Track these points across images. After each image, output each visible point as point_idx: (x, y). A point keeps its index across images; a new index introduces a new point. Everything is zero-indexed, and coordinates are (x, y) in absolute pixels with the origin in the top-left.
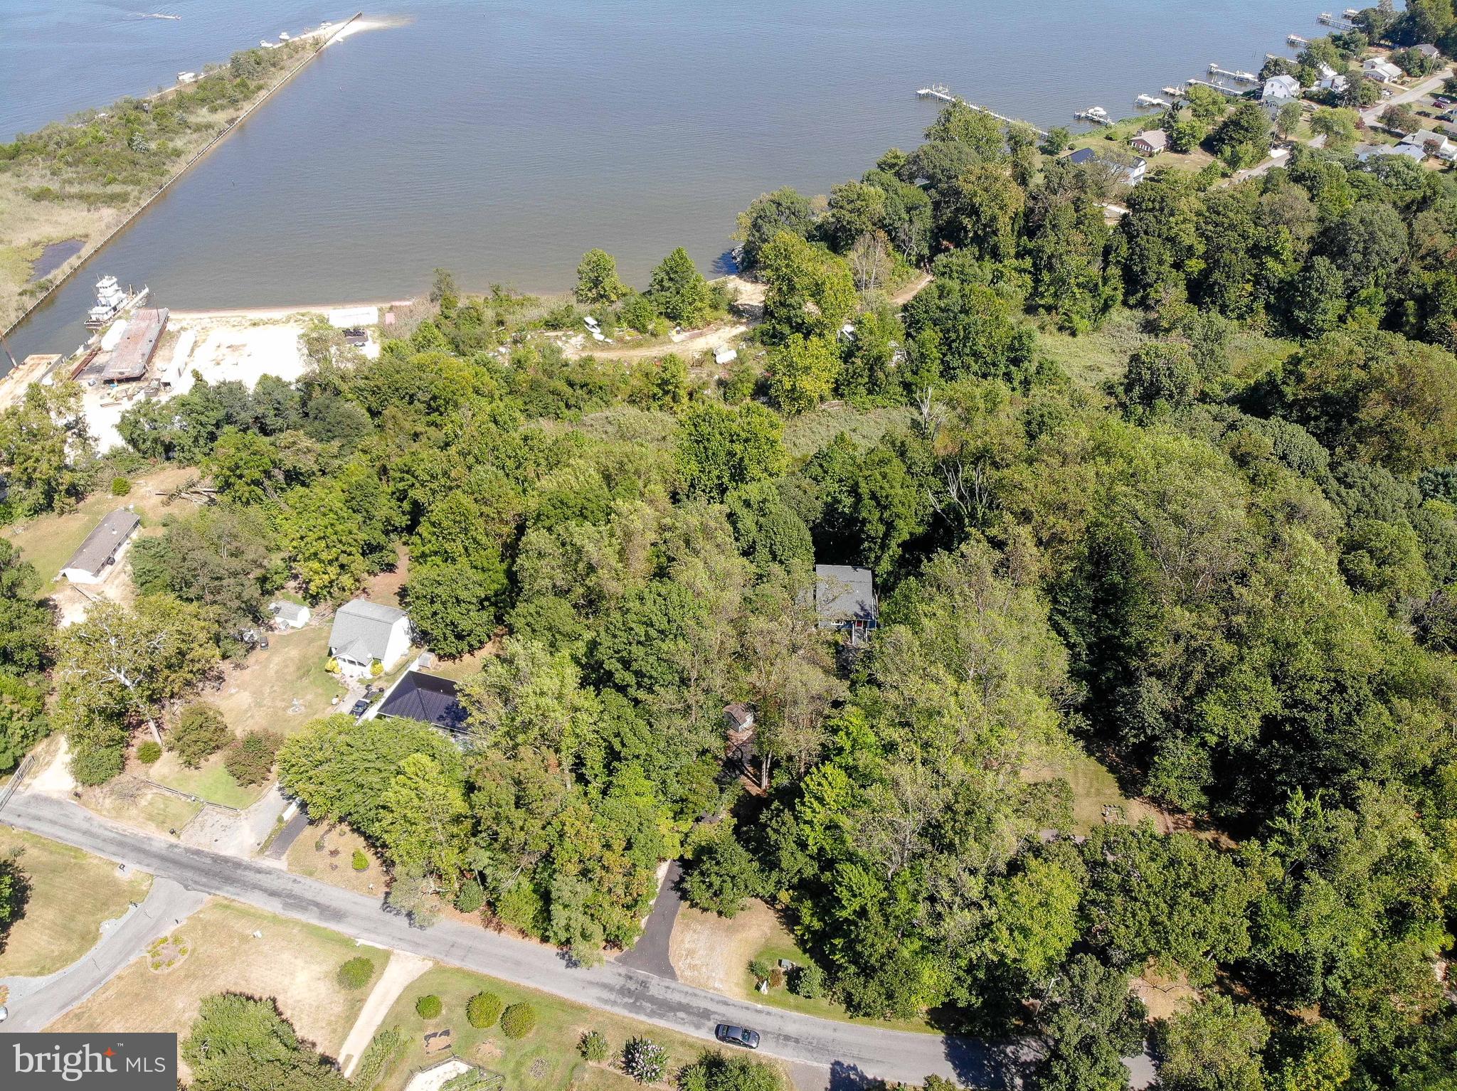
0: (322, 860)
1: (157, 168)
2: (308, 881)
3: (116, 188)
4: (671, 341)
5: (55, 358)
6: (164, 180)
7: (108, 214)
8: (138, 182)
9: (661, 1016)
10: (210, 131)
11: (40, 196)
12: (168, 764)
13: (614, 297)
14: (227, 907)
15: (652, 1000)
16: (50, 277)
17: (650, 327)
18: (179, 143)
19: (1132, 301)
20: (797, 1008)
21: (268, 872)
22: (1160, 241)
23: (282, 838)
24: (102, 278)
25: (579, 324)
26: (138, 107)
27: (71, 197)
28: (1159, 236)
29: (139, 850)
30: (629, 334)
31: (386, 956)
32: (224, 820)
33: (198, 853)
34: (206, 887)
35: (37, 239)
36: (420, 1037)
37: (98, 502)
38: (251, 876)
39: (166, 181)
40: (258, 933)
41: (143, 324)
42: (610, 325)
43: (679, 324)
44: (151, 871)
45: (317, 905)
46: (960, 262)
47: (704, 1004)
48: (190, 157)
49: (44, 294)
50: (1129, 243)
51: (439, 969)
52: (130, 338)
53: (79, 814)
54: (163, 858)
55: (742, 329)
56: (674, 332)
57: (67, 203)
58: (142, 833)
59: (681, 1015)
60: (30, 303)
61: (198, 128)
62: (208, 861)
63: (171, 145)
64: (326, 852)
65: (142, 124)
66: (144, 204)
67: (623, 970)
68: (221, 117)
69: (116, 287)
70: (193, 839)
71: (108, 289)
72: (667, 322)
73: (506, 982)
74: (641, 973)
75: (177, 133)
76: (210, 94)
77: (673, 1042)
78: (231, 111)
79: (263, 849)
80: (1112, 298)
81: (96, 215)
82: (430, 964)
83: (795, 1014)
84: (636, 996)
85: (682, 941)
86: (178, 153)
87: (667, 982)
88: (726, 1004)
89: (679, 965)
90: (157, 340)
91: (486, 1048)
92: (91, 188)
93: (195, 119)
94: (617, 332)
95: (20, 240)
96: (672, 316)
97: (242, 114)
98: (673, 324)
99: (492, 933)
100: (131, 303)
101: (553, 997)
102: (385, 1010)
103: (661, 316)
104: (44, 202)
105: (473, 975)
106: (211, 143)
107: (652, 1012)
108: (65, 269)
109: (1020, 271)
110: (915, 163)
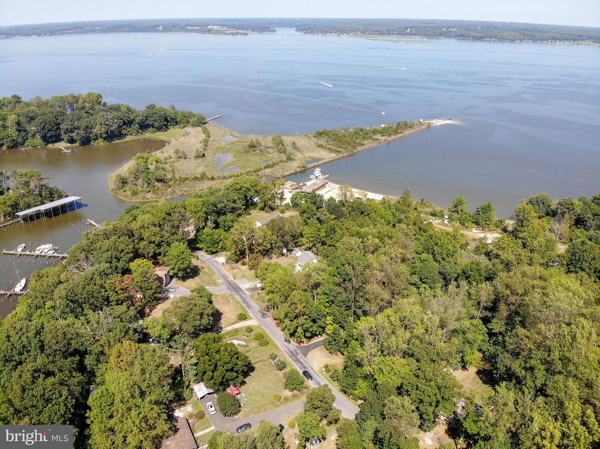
0: (257, 297)
1: (354, 147)
2: (251, 299)
3: (340, 149)
5: (294, 183)
7: (333, 155)
8: (346, 149)
9: (295, 361)
10: (377, 141)
11: (319, 146)
12: (245, 268)
13: (460, 212)
14: (231, 295)
15: (296, 358)
16: (308, 166)
17: (466, 224)
20: (328, 380)
21: (245, 294)
23: (254, 289)
25: (442, 217)
26: (362, 130)
27: (327, 148)
29: (225, 278)
30: (457, 224)
31: (251, 318)
32: (246, 281)
33: (235, 284)
34: (231, 290)
35: (312, 156)
36: (242, 334)
37: (275, 213)
38: (241, 292)
39: (355, 151)
40: (232, 302)
41: (320, 182)
42: (453, 220)
43: (478, 227)
44: (224, 283)
45: (248, 303)
47: (307, 366)
48: (365, 147)
49: (303, 169)
53: (220, 267)
54: (228, 282)
55: (501, 235)
57: (325, 149)
58: (228, 275)
59: (299, 364)
60: (298, 170)
61: (374, 139)
62: (236, 286)
63: (363, 142)
64: (259, 296)
65: (359, 135)
66: (344, 155)
67: (295, 349)
68: (384, 138)
69: (320, 171)
70: (238, 282)
71: (317, 172)
73: (269, 336)
74: (299, 351)
75: (367, 139)
76: (383, 132)
78: (387, 137)
79: (248, 289)
81: (330, 154)
82: (258, 325)
83: (326, 381)
84: (293, 355)
85: (315, 352)
86: (363, 145)
87: (303, 357)
88: (312, 369)
89: (310, 355)
90: (321, 187)
91: (252, 344)
92: (334, 148)
93: (375, 137)
94: (454, 223)
95: (307, 155)
96: (477, 223)
97: (390, 139)
98: (476, 226)
99: (276, 326)
100: (322, 177)
101: (276, 344)
102: (240, 326)
103: (473, 222)
104: (320, 148)
105: (264, 331)
106: (375, 144)
107: (294, 360)
108: (313, 165)
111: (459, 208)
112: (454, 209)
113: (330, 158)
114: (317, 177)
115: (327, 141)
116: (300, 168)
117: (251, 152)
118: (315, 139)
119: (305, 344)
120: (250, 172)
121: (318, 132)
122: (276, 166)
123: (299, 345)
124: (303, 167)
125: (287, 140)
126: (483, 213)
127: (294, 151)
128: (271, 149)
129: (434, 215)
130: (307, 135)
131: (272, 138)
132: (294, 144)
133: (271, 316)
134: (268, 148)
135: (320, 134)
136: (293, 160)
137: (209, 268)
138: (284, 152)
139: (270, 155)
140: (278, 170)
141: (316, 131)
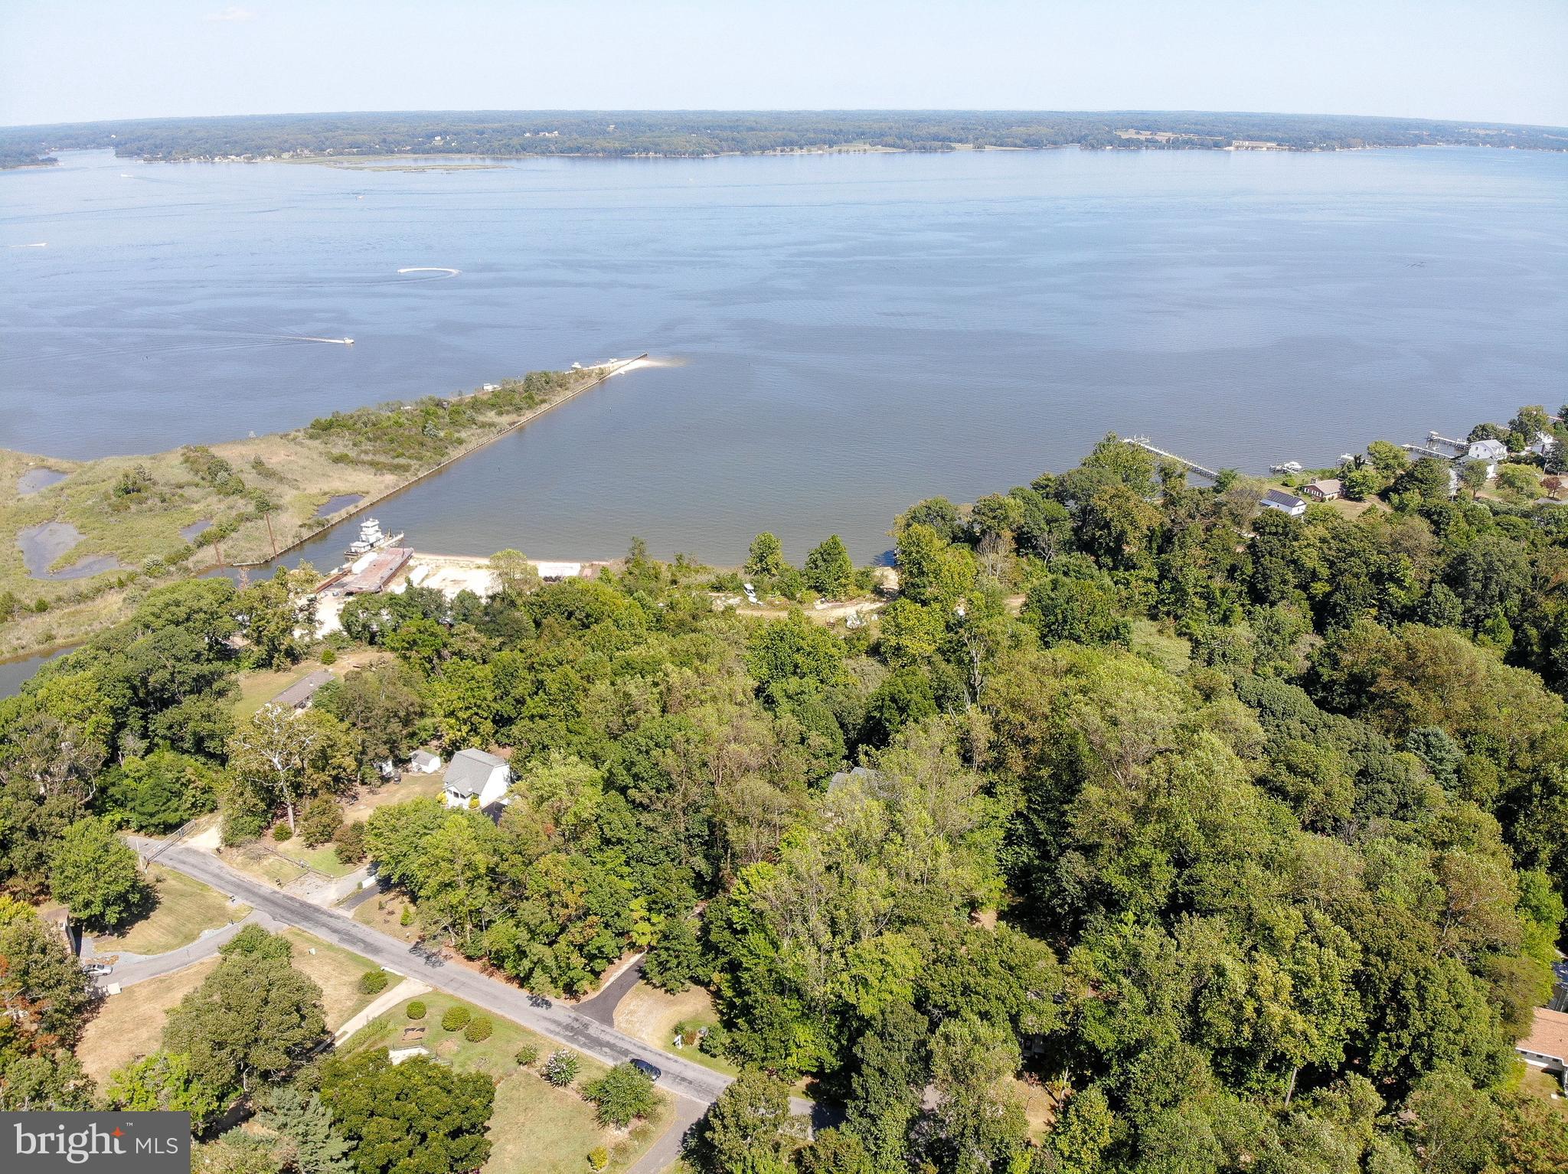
0: (380, 917)
1: (440, 450)
2: (364, 927)
3: (402, 461)
4: (814, 608)
6: (443, 460)
7: (390, 478)
8: (420, 459)
9: (590, 1048)
10: (493, 429)
11: (338, 460)
12: (293, 845)
13: (774, 571)
14: (298, 935)
15: (588, 1037)
16: (328, 517)
17: (798, 596)
18: (463, 435)
20: (701, 1062)
21: (338, 918)
22: (1283, 562)
23: (358, 897)
24: (367, 520)
25: (739, 588)
26: (439, 404)
27: (363, 463)
29: (250, 891)
30: (779, 600)
31: (400, 980)
32: (319, 882)
33: (292, 899)
34: (289, 921)
35: (327, 490)
36: (401, 1029)
37: (308, 667)
38: (324, 918)
39: (445, 461)
40: (313, 951)
41: (389, 558)
42: (766, 592)
43: (824, 597)
44: (253, 905)
45: (364, 942)
46: (1078, 563)
47: (626, 1046)
48: (470, 446)
49: (320, 529)
51: (436, 992)
52: (376, 566)
53: (216, 864)
54: (265, 899)
55: (880, 605)
56: (818, 602)
57: (359, 467)
58: (255, 881)
59: (606, 1050)
60: (306, 534)
61: (483, 425)
62: (297, 905)
63: (457, 435)
64: (386, 911)
65: (438, 417)
66: (421, 475)
67: (573, 1015)
68: (505, 420)
69: (377, 528)
70: (293, 890)
71: (371, 529)
72: (814, 594)
73: (481, 1008)
74: (587, 1019)
75: (464, 427)
76: (500, 403)
77: (590, 1066)
78: (515, 415)
79: (339, 903)
81: (380, 478)
82: (430, 989)
83: (697, 1066)
84: (575, 1032)
85: (629, 1004)
86: (460, 442)
87: (605, 1027)
88: (645, 1049)
89: (620, 1015)
90: (397, 570)
91: (449, 1044)
92: (382, 459)
93: (481, 418)
94: (769, 597)
95: (313, 489)
96: (819, 589)
97: (523, 419)
98: (819, 596)
99: (484, 976)
100: (385, 543)
101: (511, 1021)
102: (384, 1009)
103: (810, 587)
104: (341, 465)
105: (458, 1000)
106: (491, 438)
107: (585, 1044)
108: (343, 513)
109: (1146, 580)
110: (1061, 484)
111: (770, 560)
112: (759, 565)
113: (386, 488)
114: (372, 545)
115: (355, 445)
116: (310, 527)
117: (134, 508)
118: (316, 443)
119: (593, 995)
120: (157, 564)
121: (317, 421)
122: (233, 534)
123: (578, 1000)
125: (232, 454)
126: (825, 560)
127: (269, 484)
128: (194, 489)
129: (718, 588)
130: (286, 435)
131: (181, 459)
132: (258, 464)
133: (453, 955)
134: (181, 487)
135: (323, 429)
136: (277, 508)
137: (179, 877)
138: (240, 491)
139: (196, 507)
140: (242, 543)
141: (312, 421)
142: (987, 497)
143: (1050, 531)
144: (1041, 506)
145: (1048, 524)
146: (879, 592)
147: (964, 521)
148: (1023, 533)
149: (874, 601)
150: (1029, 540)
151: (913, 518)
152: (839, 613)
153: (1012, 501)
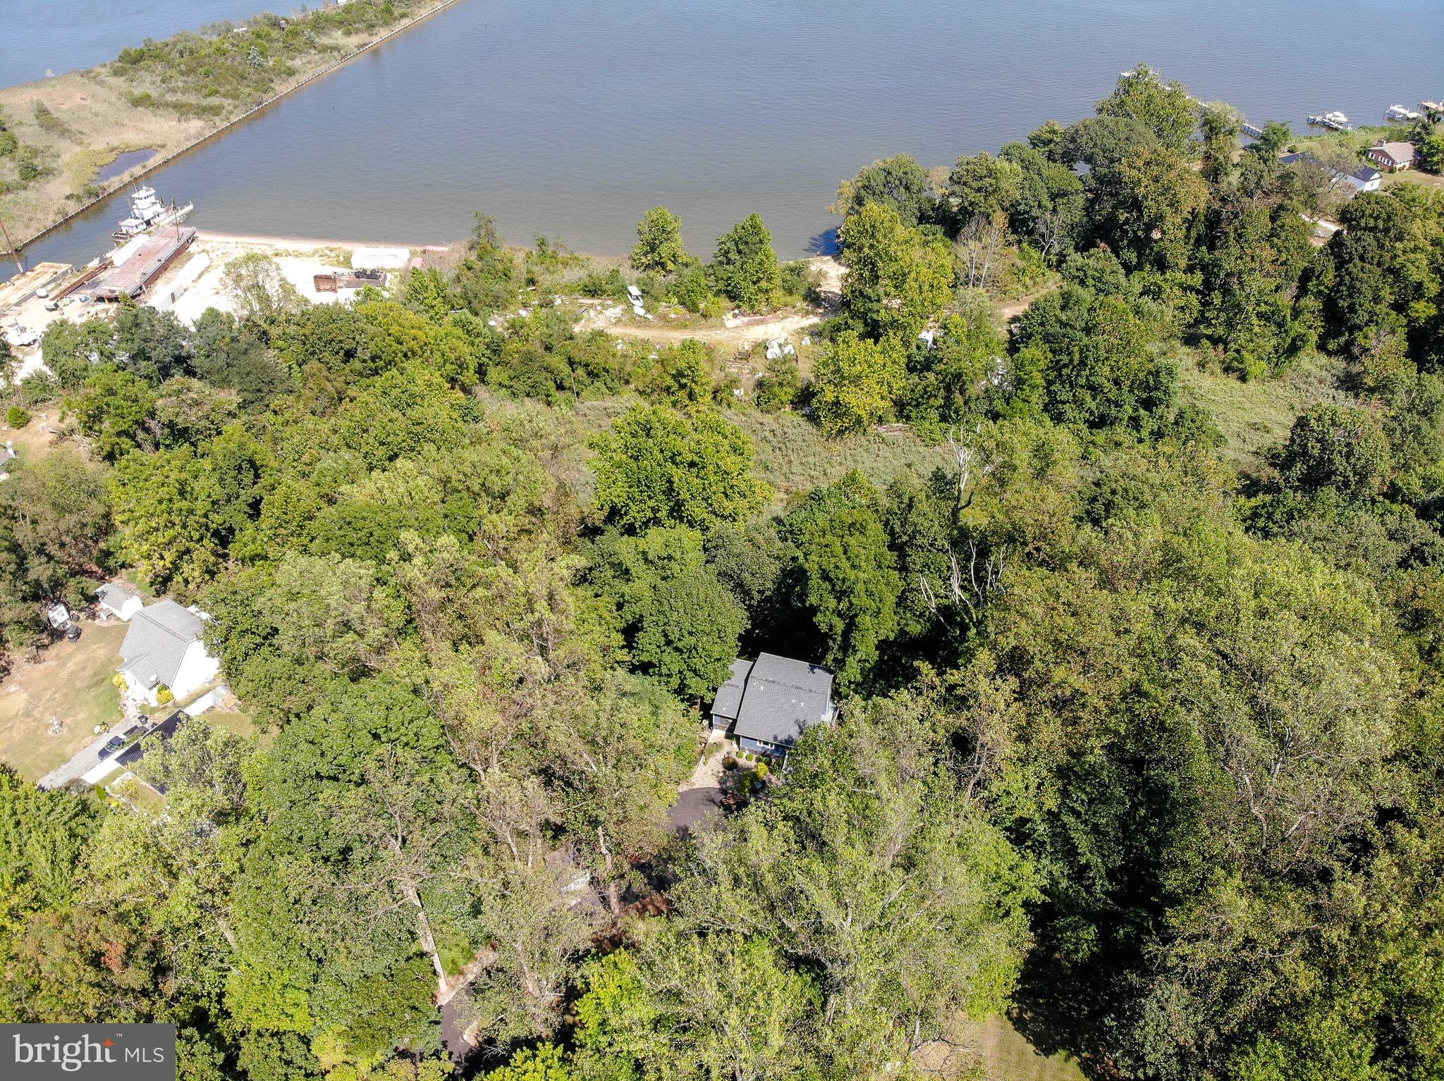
1: (264, 84)
3: (214, 101)
4: (723, 326)
5: (64, 267)
6: (265, 97)
7: (195, 127)
8: (235, 97)
10: (335, 53)
11: (137, 102)
13: (670, 266)
16: (106, 184)
17: (702, 306)
18: (297, 63)
19: (1332, 345)
22: (1379, 271)
24: (139, 189)
25: (621, 293)
26: (275, 24)
27: (167, 105)
28: (1379, 264)
30: (675, 311)
35: (116, 144)
39: (269, 98)
41: (162, 242)
42: (657, 299)
43: (738, 307)
46: (1099, 266)
48: (302, 78)
49: (93, 200)
50: (1337, 269)
52: (141, 255)
55: (814, 320)
56: (730, 315)
57: (161, 111)
60: (73, 208)
61: (324, 49)
63: (289, 63)
65: (269, 41)
66: (234, 119)
68: (354, 40)
69: (153, 199)
71: (145, 202)
72: (724, 302)
75: (300, 52)
76: (351, 19)
78: (366, 35)
80: (1302, 338)
81: (184, 125)
86: (291, 72)
90: (170, 260)
92: (192, 99)
93: (324, 40)
94: (662, 307)
95: (99, 144)
96: (733, 295)
97: (376, 39)
98: (732, 305)
100: (166, 219)
103: (719, 294)
104: (140, 109)
106: (332, 65)
108: (126, 177)
109: (1186, 288)
110: (1073, 140)
111: (664, 249)
112: (649, 257)
113: (187, 139)
114: (148, 223)
115: (163, 81)
116: (79, 198)
118: (120, 82)
121: (127, 51)
124: (90, 194)
125: (15, 101)
126: (739, 252)
127: (49, 140)
129: (592, 291)
130: (88, 72)
132: (43, 113)
135: (132, 61)
136: (48, 172)
138: (9, 151)
141: (120, 53)
142: (971, 158)
143: (1054, 210)
144: (1045, 172)
145: (1053, 200)
146: (814, 298)
147: (937, 195)
148: (1019, 213)
149: (807, 313)
150: (1024, 222)
151: (865, 187)
152: (757, 333)
153: (1006, 165)
